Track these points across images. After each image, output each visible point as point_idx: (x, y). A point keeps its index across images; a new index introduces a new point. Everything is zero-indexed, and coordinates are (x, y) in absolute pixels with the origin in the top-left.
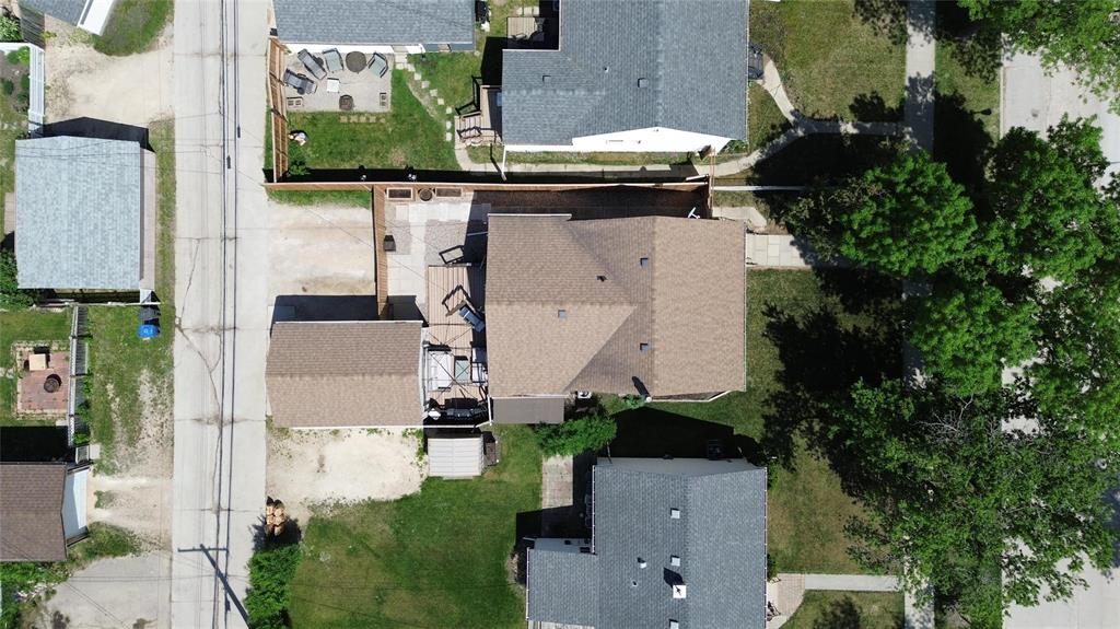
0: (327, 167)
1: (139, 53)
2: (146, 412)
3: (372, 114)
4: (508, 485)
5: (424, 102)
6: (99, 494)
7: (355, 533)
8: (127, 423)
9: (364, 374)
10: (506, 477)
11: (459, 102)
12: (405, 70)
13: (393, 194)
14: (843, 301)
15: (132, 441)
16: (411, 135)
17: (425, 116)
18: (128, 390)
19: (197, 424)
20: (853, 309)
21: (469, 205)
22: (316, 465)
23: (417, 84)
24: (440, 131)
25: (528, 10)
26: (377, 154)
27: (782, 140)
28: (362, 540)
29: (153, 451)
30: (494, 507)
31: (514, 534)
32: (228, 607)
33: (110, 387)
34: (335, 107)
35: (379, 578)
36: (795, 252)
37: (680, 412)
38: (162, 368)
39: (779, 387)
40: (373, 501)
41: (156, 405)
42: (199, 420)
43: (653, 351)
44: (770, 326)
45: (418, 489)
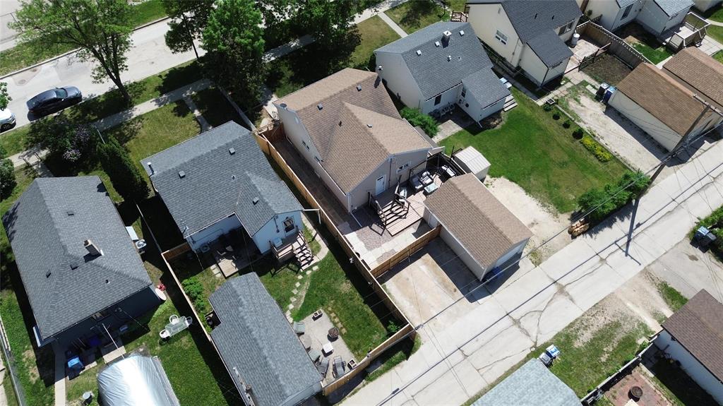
3: (330, 317)
5: (304, 294)
7: (548, 191)
8: (612, 335)
9: (470, 201)
15: (617, 325)
16: (327, 289)
17: (312, 287)
18: (594, 348)
19: (575, 299)
21: (346, 236)
22: (536, 226)
23: (296, 304)
25: (216, 271)
26: (351, 299)
28: (548, 186)
29: (610, 311)
30: (479, 145)
31: (484, 132)
33: (603, 359)
34: (340, 340)
35: (556, 169)
38: (565, 338)
42: (571, 300)
43: (358, 83)
45: (502, 177)
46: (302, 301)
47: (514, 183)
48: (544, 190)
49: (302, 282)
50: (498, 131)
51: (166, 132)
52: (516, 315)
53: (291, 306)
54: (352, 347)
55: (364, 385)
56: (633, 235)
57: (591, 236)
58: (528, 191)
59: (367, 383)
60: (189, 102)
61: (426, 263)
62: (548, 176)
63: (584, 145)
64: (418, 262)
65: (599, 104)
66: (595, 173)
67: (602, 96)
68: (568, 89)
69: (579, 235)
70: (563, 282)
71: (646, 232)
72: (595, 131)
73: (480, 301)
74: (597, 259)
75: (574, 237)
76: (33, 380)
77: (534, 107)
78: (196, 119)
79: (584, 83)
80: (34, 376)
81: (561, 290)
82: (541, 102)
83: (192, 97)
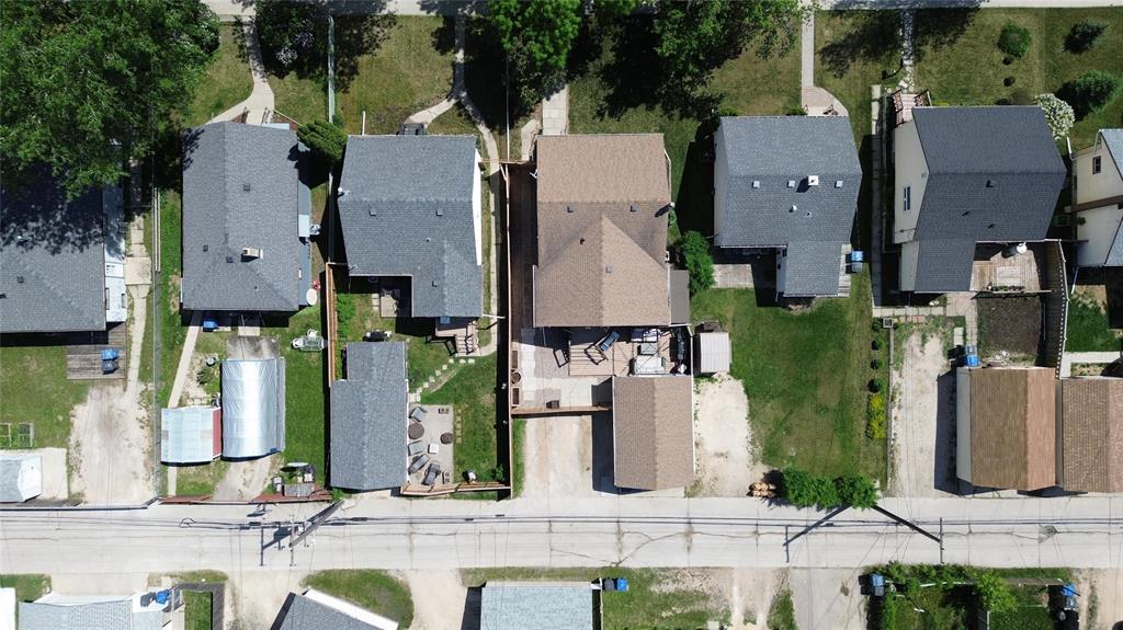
0: (495, 453)
1: (410, 595)
2: (683, 587)
3: (455, 419)
4: (735, 313)
5: (445, 381)
6: (746, 622)
7: (773, 429)
8: (692, 602)
9: (654, 417)
10: (730, 316)
11: (445, 354)
12: (421, 395)
13: (516, 401)
14: (592, 60)
15: (705, 598)
16: (470, 390)
17: (456, 379)
18: (666, 601)
19: (692, 549)
20: (598, 52)
21: (523, 345)
22: (722, 459)
23: (432, 385)
24: (467, 368)
25: (375, 302)
26: (485, 415)
27: (469, 108)
28: (779, 424)
29: (713, 582)
30: (753, 323)
31: (773, 309)
32: (831, 525)
33: (664, 614)
34: (450, 447)
35: (808, 410)
36: (555, 97)
37: (678, 183)
38: (648, 577)
39: (658, 107)
40: (749, 415)
41: (677, 580)
42: (689, 548)
43: (636, 202)
44: (612, 115)
46: (439, 387)
47: (746, 397)
48: (771, 426)
49: (450, 366)
50: (792, 318)
52: (624, 527)
54: (457, 459)
56: (814, 530)
57: (770, 505)
58: (752, 415)
61: (582, 425)
62: (791, 412)
63: (868, 404)
65: (945, 362)
66: (847, 443)
67: (957, 356)
68: (931, 316)
69: (758, 496)
70: (696, 528)
71: (829, 536)
72: (901, 394)
75: (750, 495)
77: (864, 312)
78: (454, 65)
79: (959, 321)
81: (688, 534)
82: (878, 312)
83: (469, 21)
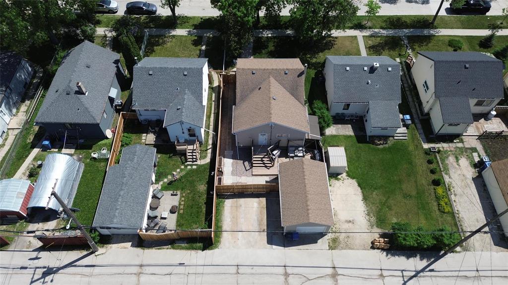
3: (181, 199)
7: (380, 207)
11: (179, 163)
12: (162, 185)
13: (220, 184)
21: (225, 159)
23: (169, 180)
24: (192, 171)
26: (200, 197)
28: (383, 204)
30: (357, 151)
31: (368, 145)
32: (433, 270)
34: (175, 216)
35: (399, 196)
40: (363, 199)
43: (287, 69)
45: (354, 180)
47: (359, 188)
48: (378, 205)
50: (378, 149)
51: (180, 50)
52: (289, 270)
53: (166, 180)
54: (179, 223)
55: (168, 249)
56: (421, 274)
57: (387, 255)
58: (365, 198)
59: (170, 249)
60: (205, 40)
61: (259, 203)
62: (389, 197)
63: (435, 192)
64: (256, 200)
65: (473, 170)
66: (428, 216)
67: (480, 166)
68: (457, 147)
69: (378, 248)
70: (340, 271)
71: (433, 279)
72: (453, 187)
73: (274, 247)
74: (379, 272)
75: (373, 248)
76: (28, 141)
77: (418, 146)
78: (200, 50)
79: (474, 150)
80: (30, 140)
81: (334, 276)
82: (426, 146)
83: (209, 37)
